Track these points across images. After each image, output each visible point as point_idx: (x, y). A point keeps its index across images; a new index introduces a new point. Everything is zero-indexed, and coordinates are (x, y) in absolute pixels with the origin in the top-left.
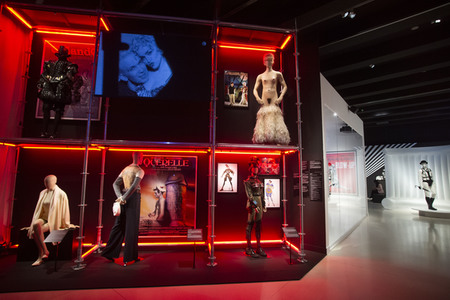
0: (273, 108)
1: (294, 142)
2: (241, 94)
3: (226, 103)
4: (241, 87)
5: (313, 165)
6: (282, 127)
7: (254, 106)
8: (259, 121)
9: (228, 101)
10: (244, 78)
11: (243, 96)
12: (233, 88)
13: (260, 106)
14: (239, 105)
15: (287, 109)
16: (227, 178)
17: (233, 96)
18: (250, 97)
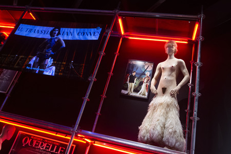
2: (141, 83)
3: (123, 92)
4: (144, 77)
9: (126, 89)
11: (144, 86)
12: (135, 77)
14: (138, 95)
17: (132, 86)
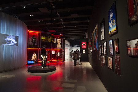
0: (59, 44)
1: (62, 48)
5: (64, 51)
6: (61, 46)
7: (57, 43)
8: (58, 45)
10: (55, 39)
13: (58, 43)
15: (61, 44)
16: (53, 53)
18: (56, 41)
